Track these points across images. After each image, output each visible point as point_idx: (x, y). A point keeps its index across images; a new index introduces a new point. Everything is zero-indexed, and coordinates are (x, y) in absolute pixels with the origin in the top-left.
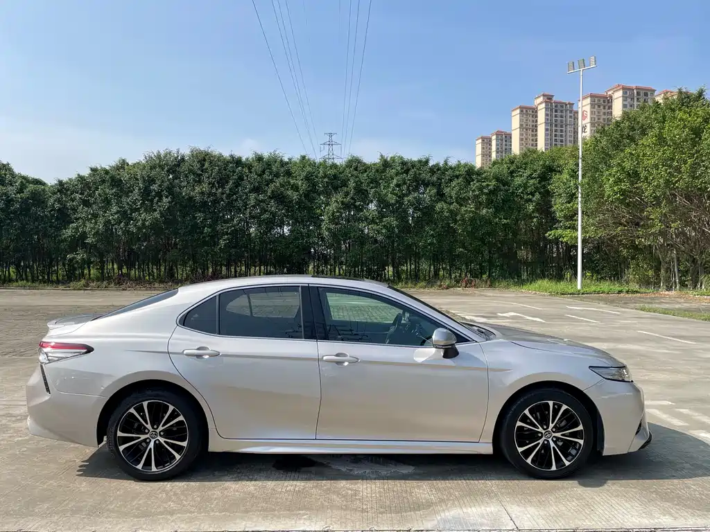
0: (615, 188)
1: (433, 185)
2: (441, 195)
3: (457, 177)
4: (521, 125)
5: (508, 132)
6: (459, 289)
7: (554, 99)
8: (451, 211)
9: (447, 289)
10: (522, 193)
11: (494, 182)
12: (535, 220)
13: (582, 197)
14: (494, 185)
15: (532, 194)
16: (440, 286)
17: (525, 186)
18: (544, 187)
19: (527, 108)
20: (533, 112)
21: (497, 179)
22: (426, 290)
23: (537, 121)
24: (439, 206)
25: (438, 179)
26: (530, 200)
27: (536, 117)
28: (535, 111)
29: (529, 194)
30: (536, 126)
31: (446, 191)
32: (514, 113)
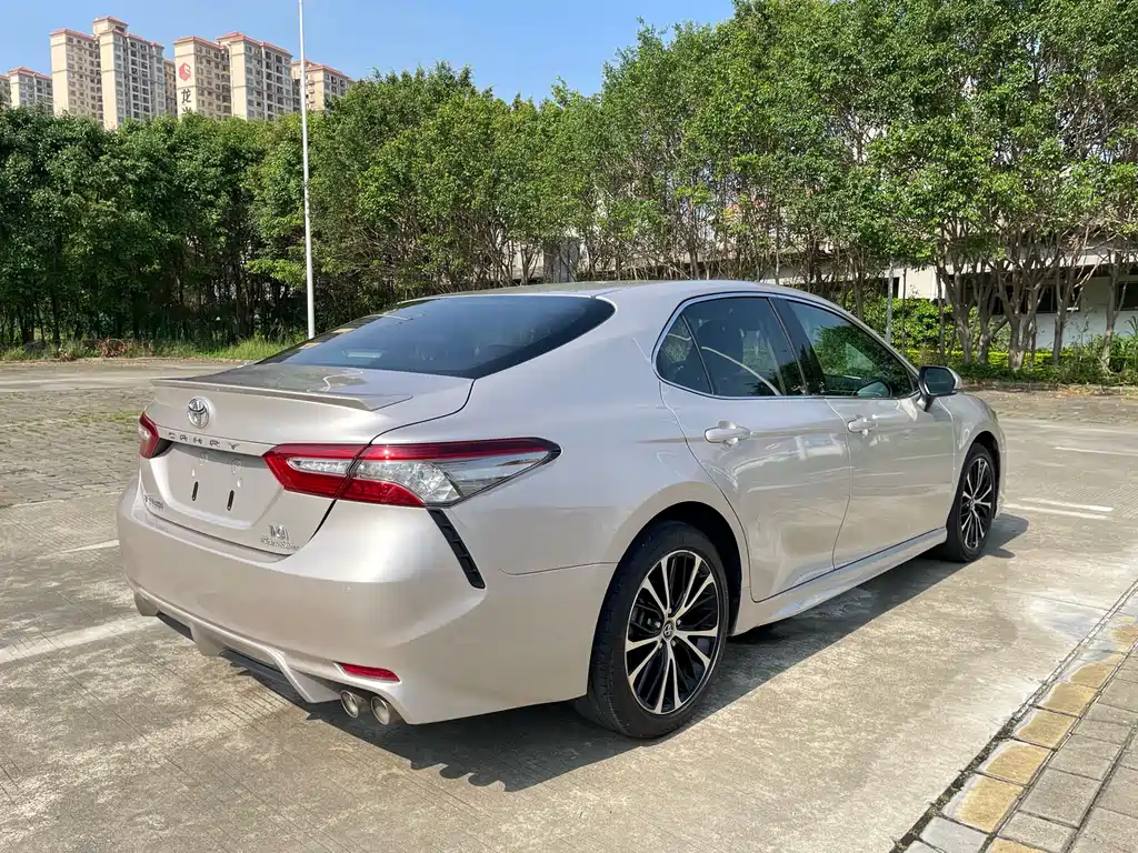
0: (381, 199)
1: (22, 150)
2: (41, 176)
3: (72, 140)
4: (70, 66)
5: (44, 74)
6: (94, 359)
7: (128, 32)
8: (66, 209)
9: (73, 359)
10: (196, 189)
11: (144, 164)
12: (222, 239)
13: (310, 207)
14: (147, 169)
15: (216, 193)
16: (57, 355)
17: (201, 177)
18: (232, 184)
19: (81, 38)
20: (90, 45)
21: (150, 157)
22: (27, 363)
23: (99, 65)
24: (39, 196)
25: (29, 140)
26: (212, 204)
27: (98, 56)
28: (94, 48)
29: (209, 193)
30: (98, 73)
31: (51, 166)
32: (54, 41)
